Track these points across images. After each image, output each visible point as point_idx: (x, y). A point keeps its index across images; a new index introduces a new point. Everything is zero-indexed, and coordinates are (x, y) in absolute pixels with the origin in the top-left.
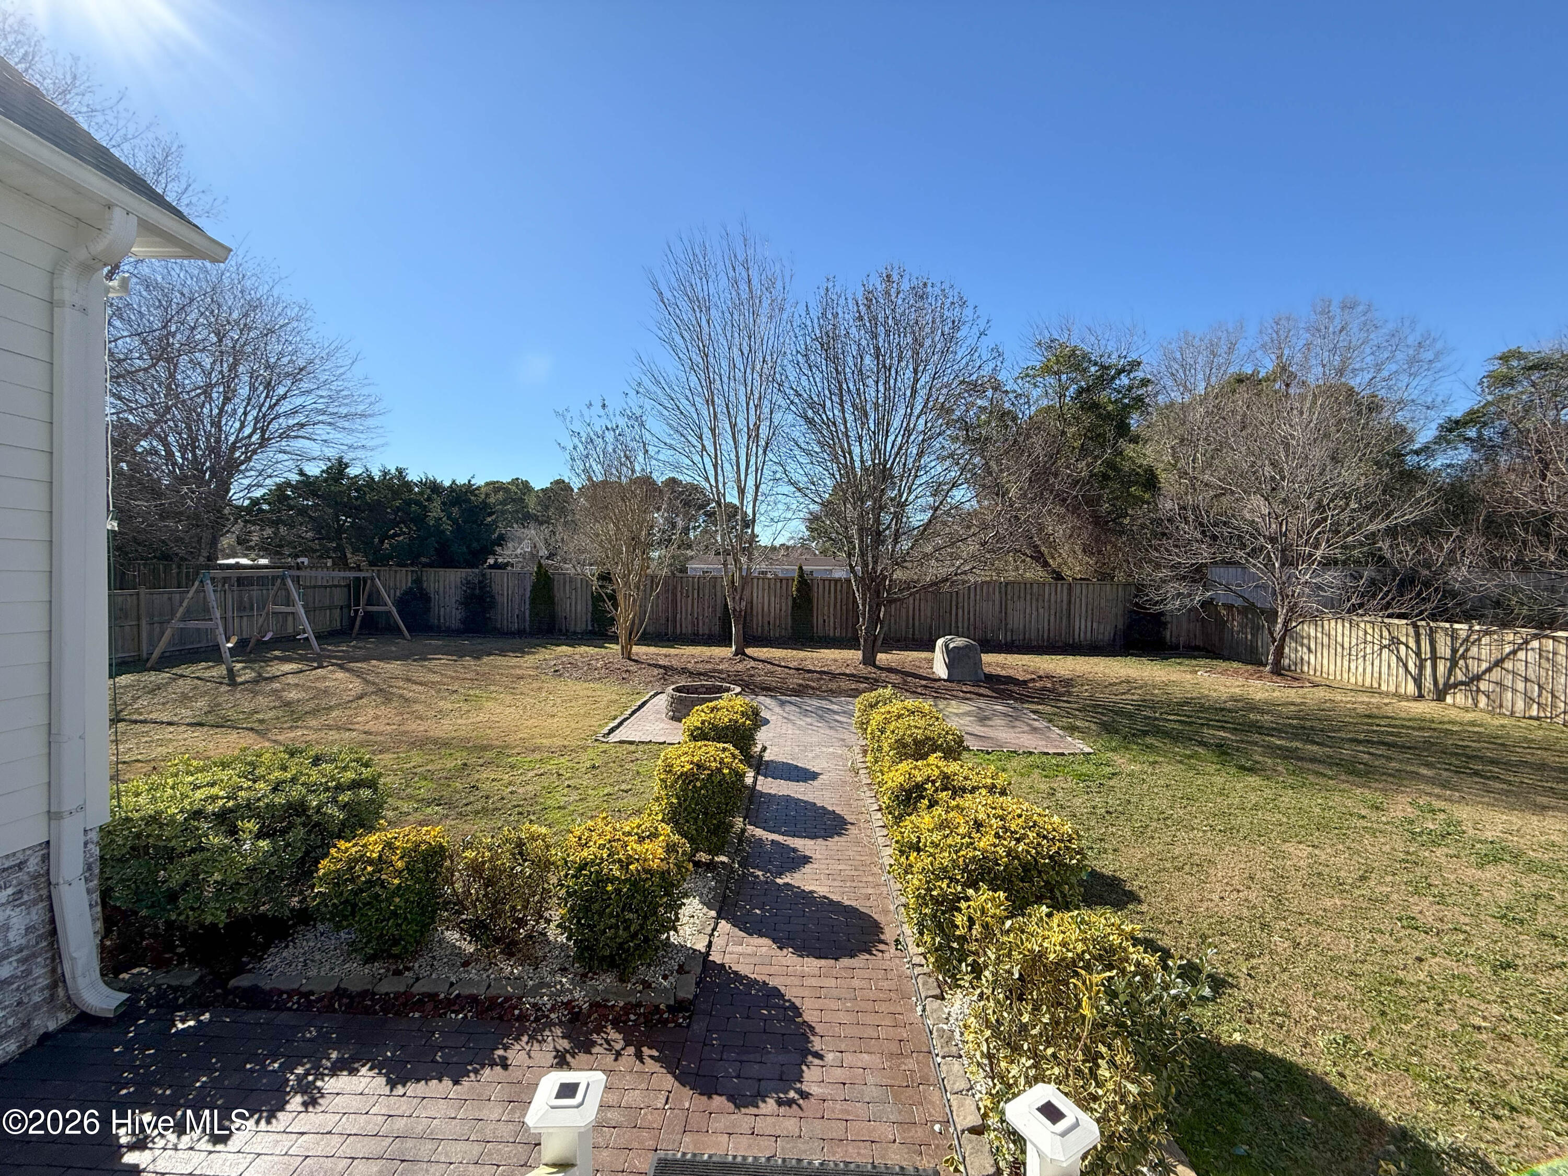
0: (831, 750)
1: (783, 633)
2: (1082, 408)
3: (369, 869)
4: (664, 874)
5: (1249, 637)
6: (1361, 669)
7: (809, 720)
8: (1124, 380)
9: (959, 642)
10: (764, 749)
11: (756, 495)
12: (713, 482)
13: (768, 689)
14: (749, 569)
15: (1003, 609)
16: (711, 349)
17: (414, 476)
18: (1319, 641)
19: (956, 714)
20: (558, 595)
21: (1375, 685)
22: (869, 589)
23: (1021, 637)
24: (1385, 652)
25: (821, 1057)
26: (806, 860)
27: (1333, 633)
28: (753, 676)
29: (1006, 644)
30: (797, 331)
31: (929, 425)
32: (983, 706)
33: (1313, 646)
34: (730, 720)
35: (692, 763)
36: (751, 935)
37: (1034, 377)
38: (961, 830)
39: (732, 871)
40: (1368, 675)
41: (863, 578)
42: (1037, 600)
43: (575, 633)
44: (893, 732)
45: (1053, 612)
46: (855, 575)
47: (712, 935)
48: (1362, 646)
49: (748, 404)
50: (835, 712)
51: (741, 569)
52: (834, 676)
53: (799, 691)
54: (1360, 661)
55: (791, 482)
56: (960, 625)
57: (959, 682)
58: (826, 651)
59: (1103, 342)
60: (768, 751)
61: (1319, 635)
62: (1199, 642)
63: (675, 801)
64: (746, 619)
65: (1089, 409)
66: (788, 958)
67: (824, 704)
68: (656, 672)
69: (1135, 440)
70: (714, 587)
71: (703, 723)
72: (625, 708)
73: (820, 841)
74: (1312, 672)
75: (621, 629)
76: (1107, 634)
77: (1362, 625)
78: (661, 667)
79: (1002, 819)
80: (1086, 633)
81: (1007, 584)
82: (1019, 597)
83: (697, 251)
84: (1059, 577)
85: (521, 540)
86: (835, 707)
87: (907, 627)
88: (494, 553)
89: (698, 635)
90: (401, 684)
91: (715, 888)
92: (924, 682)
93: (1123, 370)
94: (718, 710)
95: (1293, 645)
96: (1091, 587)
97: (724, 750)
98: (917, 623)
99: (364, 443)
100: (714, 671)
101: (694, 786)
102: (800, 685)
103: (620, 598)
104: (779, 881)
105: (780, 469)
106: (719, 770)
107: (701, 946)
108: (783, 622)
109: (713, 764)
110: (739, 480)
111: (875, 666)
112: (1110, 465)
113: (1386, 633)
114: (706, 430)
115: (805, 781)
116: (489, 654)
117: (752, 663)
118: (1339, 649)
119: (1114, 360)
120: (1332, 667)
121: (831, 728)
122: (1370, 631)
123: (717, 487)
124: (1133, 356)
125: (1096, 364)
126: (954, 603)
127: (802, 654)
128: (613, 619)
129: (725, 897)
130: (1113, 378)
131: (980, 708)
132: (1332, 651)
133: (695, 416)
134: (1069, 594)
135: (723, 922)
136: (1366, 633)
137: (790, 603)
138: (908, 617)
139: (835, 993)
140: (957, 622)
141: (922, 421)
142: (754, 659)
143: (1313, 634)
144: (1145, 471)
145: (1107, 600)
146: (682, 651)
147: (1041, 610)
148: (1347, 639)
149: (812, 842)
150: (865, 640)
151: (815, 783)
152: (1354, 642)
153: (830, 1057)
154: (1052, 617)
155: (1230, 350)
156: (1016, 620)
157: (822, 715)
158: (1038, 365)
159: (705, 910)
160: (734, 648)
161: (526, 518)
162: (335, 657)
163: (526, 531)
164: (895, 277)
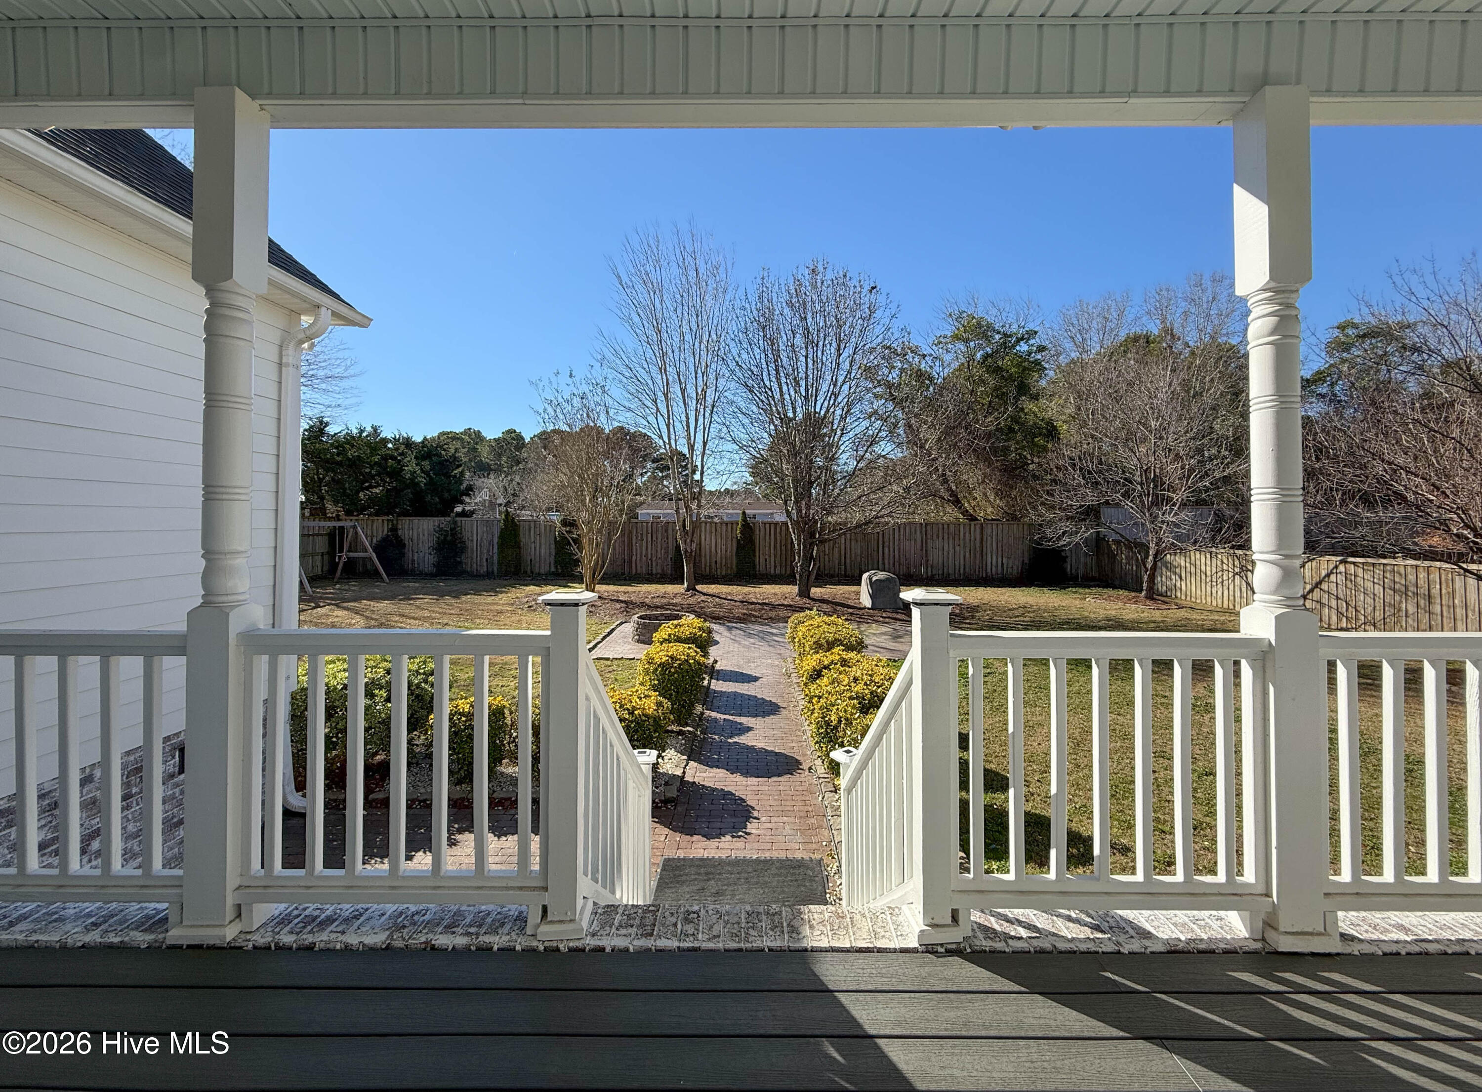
0: (770, 661)
1: (729, 572)
2: (988, 371)
3: (464, 719)
4: (656, 720)
5: (1134, 568)
6: (1220, 593)
7: (752, 640)
8: (1023, 347)
9: (881, 575)
10: (716, 662)
11: (704, 449)
12: (666, 440)
13: (718, 618)
14: (698, 514)
15: (924, 547)
16: (664, 325)
17: (387, 433)
18: (1188, 569)
19: (875, 634)
20: (523, 539)
21: (1231, 607)
22: (803, 531)
23: (940, 572)
24: (1237, 577)
25: (758, 819)
26: (749, 729)
27: (1198, 563)
28: (702, 608)
29: (927, 578)
30: (738, 311)
31: (852, 390)
32: (897, 627)
33: (1183, 575)
34: (691, 633)
35: (667, 656)
36: (712, 768)
37: (947, 343)
38: (844, 683)
39: (696, 736)
40: (1226, 598)
41: (798, 522)
42: (954, 539)
43: (539, 574)
44: (812, 636)
45: (967, 550)
46: (791, 520)
47: (684, 768)
48: (1220, 574)
49: (696, 373)
50: (776, 635)
51: (691, 516)
52: (773, 607)
53: (744, 619)
54: (1219, 586)
55: (734, 441)
56: (886, 561)
57: (880, 609)
58: (768, 586)
59: (1004, 314)
60: (719, 663)
61: (1188, 565)
62: (1095, 574)
63: (656, 682)
64: (696, 558)
65: (993, 372)
66: (738, 778)
67: (765, 628)
68: (618, 606)
69: (1035, 397)
70: (666, 531)
71: (670, 635)
72: (598, 634)
73: (759, 718)
74: (1183, 598)
75: (585, 570)
76: (1015, 568)
77: (1219, 556)
78: (622, 601)
79: (871, 676)
80: (997, 566)
81: (927, 525)
82: (938, 537)
83: (651, 243)
84: (973, 518)
85: (481, 489)
86: (774, 631)
87: (839, 563)
88: (462, 502)
89: (652, 574)
90: (397, 619)
91: (685, 744)
92: (851, 611)
93: (1022, 339)
94: (681, 626)
95: (1169, 574)
96: (1000, 526)
97: (689, 648)
98: (848, 561)
99: (339, 402)
100: (670, 604)
101: (670, 672)
102: (744, 614)
103: (585, 541)
104: (729, 741)
105: (725, 429)
106: (687, 661)
107: (679, 772)
108: (729, 561)
109: (683, 657)
110: (689, 439)
111: (809, 597)
112: (1015, 420)
113: (1237, 563)
114: (660, 394)
115: (749, 682)
116: (466, 594)
117: (703, 598)
118: (1203, 577)
119: (1014, 328)
120: (1199, 592)
121: (770, 646)
122: (1225, 561)
123: (670, 444)
124: (1031, 326)
125: (999, 333)
126: (881, 542)
127: (746, 589)
128: (578, 561)
129: (692, 750)
130: (1014, 346)
131: (895, 629)
132: (1198, 578)
133: (650, 382)
134: (982, 533)
135: (692, 762)
136: (1222, 562)
137: (735, 545)
138: (840, 556)
139: (768, 792)
140: (883, 559)
141: (846, 387)
142: (704, 594)
143: (1183, 564)
144: (1047, 424)
145: (1014, 538)
146: (639, 589)
147: (957, 548)
148: (1208, 568)
149: (754, 719)
150: (801, 576)
151: (756, 684)
152: (1214, 570)
153: (763, 819)
154: (967, 554)
155: (1121, 315)
156: (935, 557)
157: (763, 637)
158: (949, 334)
159: (679, 755)
160: (686, 584)
161: (484, 469)
162: (328, 598)
163: (486, 480)
164: (821, 269)
